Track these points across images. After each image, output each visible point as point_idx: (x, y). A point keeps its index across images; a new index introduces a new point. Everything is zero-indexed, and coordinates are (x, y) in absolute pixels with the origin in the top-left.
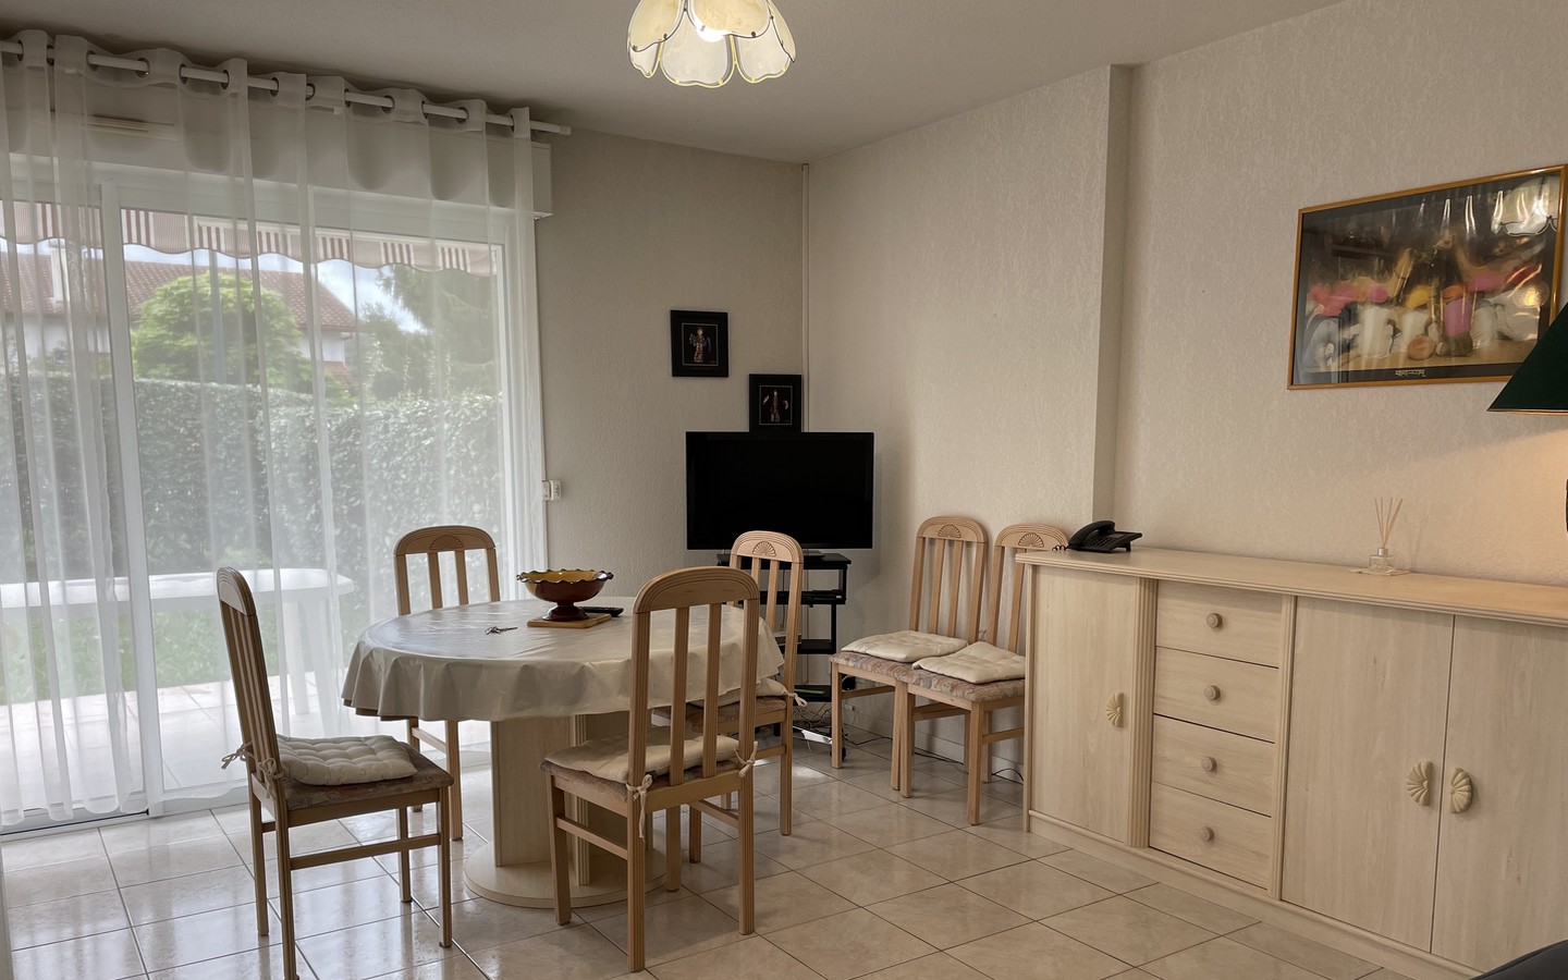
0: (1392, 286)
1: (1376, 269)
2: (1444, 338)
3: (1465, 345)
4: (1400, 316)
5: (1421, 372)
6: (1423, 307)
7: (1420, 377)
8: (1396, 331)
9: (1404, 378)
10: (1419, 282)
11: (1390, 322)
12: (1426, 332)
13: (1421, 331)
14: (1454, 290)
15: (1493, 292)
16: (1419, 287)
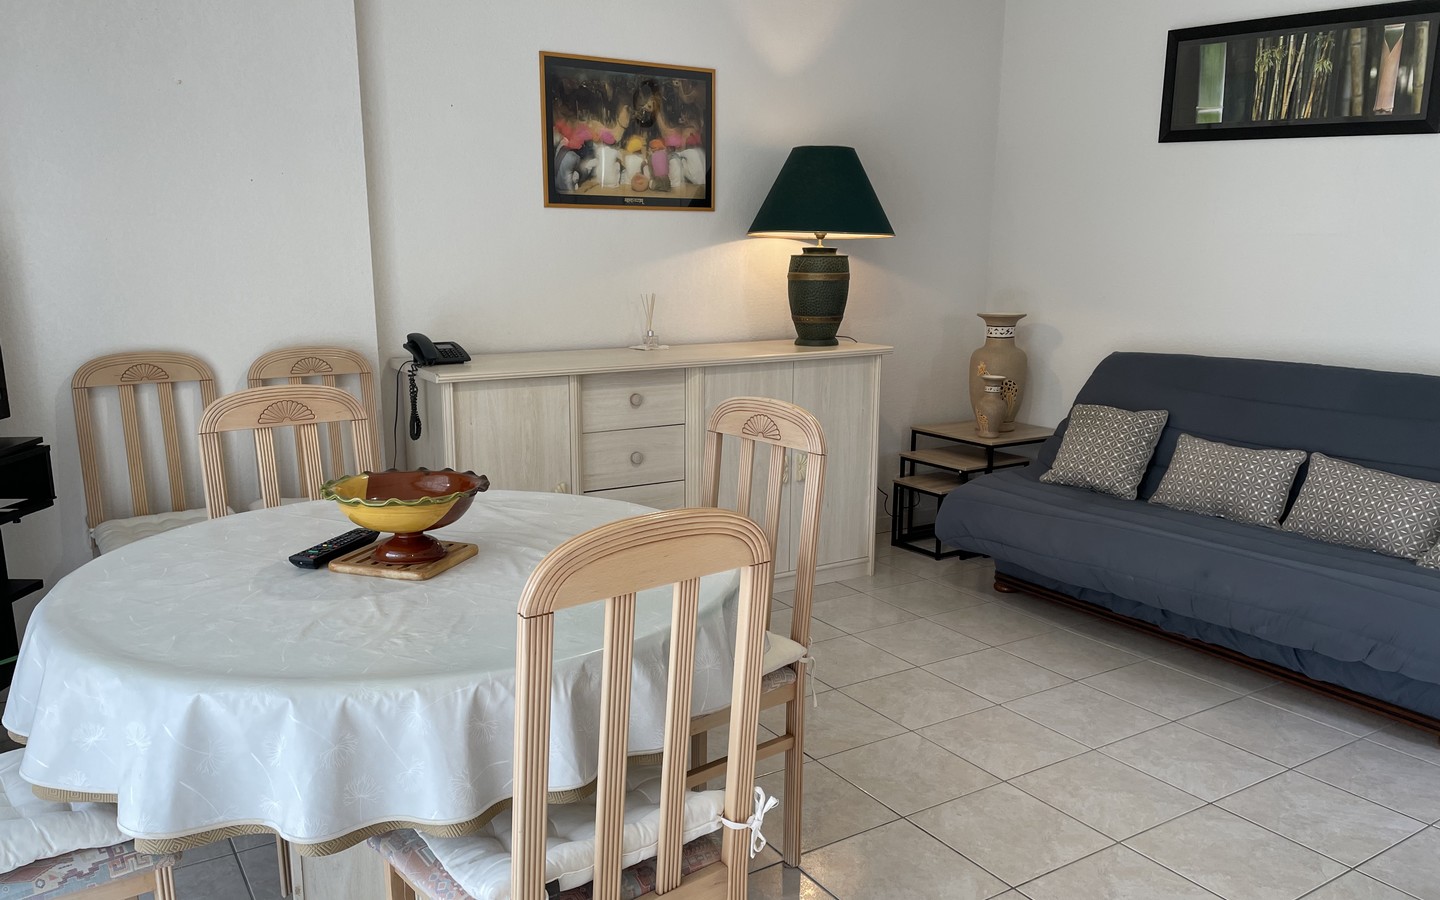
0: (617, 133)
1: (604, 116)
2: (653, 176)
3: (664, 183)
4: (624, 156)
5: (641, 200)
6: (638, 152)
7: (640, 204)
8: (622, 168)
9: (630, 204)
10: (634, 132)
11: (618, 160)
12: (642, 172)
13: (639, 170)
14: (656, 143)
15: (680, 148)
16: (635, 136)
